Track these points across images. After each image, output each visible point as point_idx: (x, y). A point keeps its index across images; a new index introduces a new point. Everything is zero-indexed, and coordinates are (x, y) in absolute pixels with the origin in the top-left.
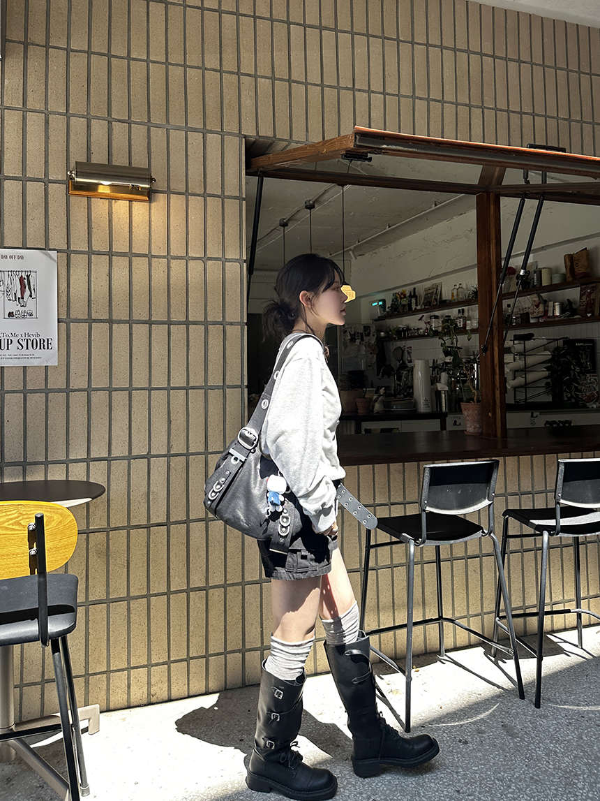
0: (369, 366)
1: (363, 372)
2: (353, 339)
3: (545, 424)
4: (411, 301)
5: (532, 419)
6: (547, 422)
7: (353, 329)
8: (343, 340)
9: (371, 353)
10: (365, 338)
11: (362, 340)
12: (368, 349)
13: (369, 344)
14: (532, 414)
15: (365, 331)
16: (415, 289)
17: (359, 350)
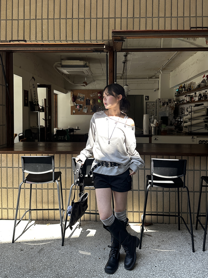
0: (170, 115)
1: (167, 117)
2: (164, 104)
3: (199, 142)
4: (183, 89)
5: (193, 139)
6: (200, 141)
7: (164, 101)
8: (159, 105)
9: (171, 110)
10: (169, 104)
11: (168, 104)
12: (170, 108)
13: (171, 106)
14: (193, 137)
15: (169, 101)
16: (184, 84)
17: (166, 109)
